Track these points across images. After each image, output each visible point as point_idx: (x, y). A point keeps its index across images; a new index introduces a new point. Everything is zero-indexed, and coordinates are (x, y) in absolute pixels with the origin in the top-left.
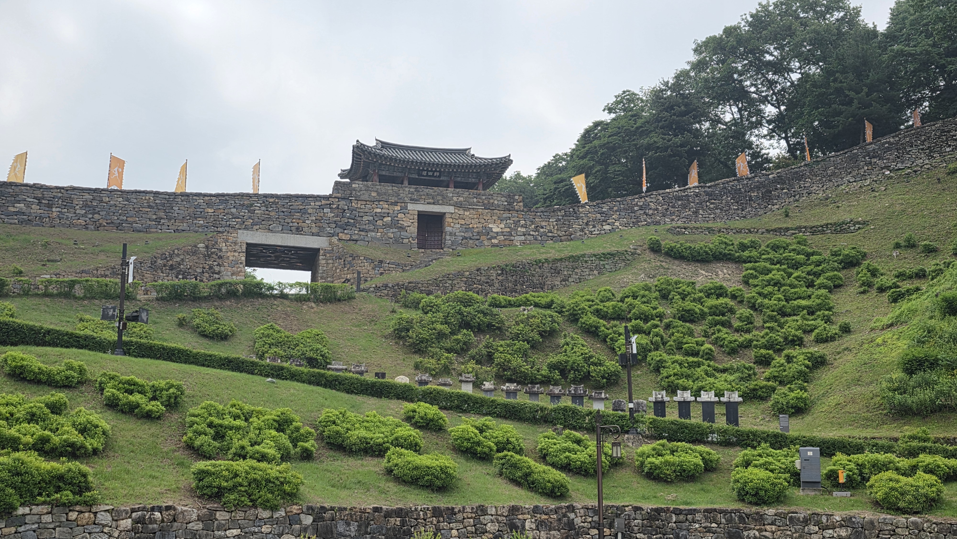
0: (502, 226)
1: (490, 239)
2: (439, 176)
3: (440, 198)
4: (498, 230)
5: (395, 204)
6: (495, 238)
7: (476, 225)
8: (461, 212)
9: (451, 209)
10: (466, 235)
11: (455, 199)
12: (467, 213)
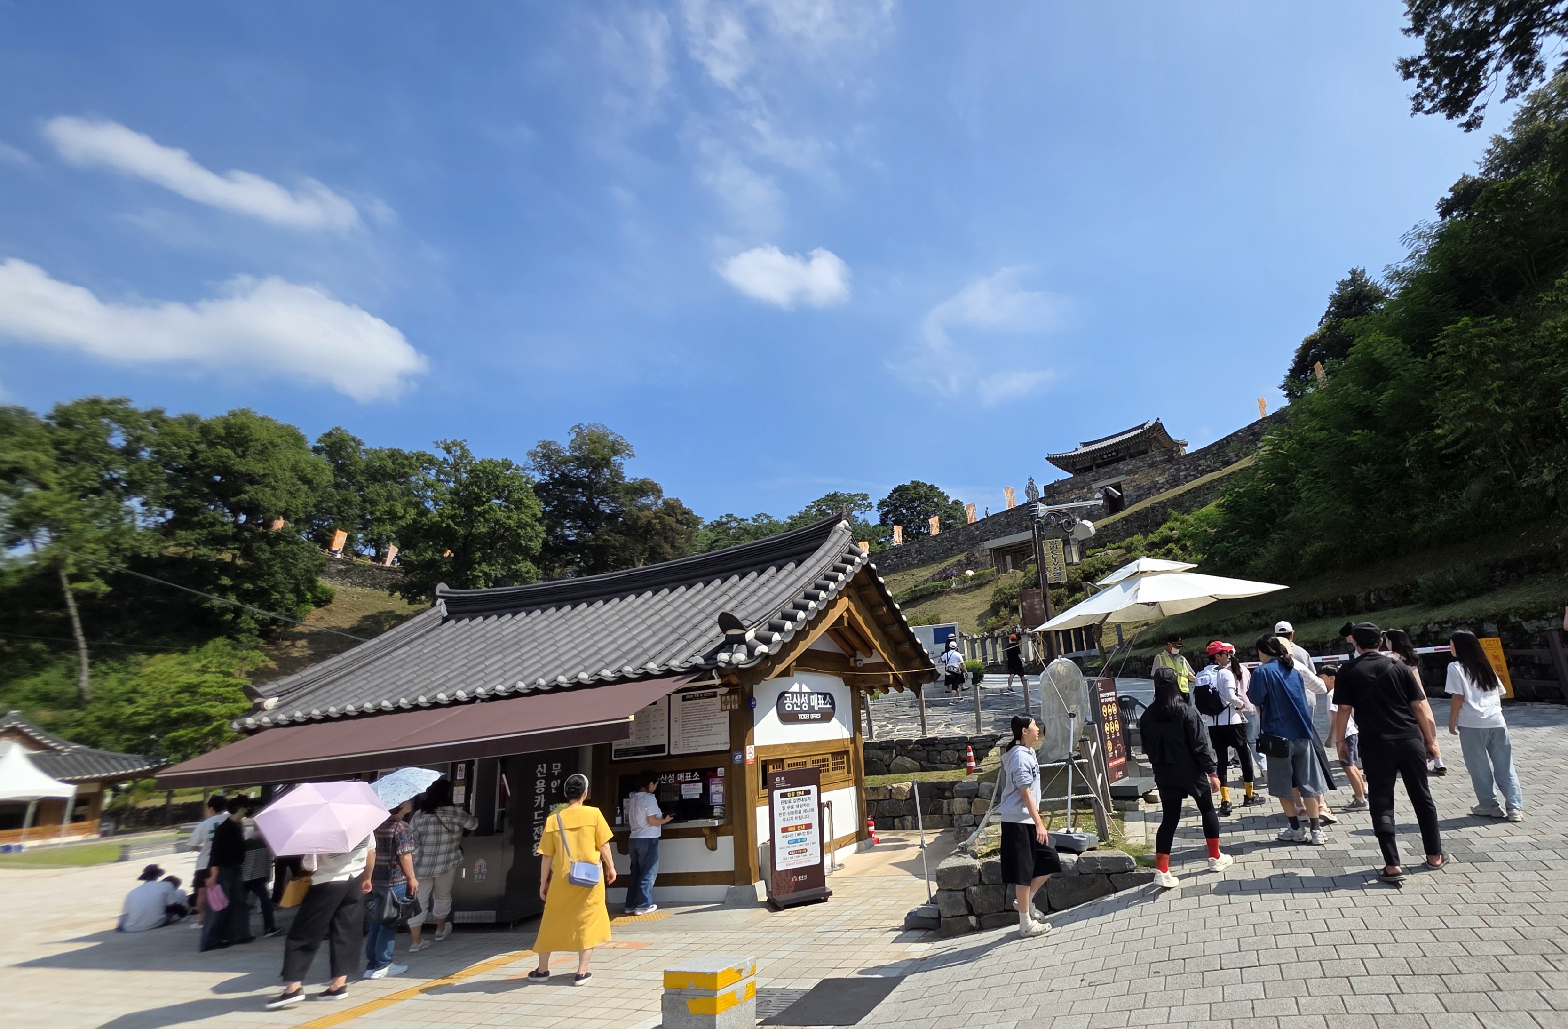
0: (1166, 476)
1: (1159, 490)
2: (1117, 454)
3: (1114, 472)
4: (1164, 480)
5: (1083, 488)
6: (1162, 488)
7: (1145, 483)
8: (1132, 477)
9: (1124, 477)
10: (1139, 493)
11: (1125, 468)
12: (1136, 476)
